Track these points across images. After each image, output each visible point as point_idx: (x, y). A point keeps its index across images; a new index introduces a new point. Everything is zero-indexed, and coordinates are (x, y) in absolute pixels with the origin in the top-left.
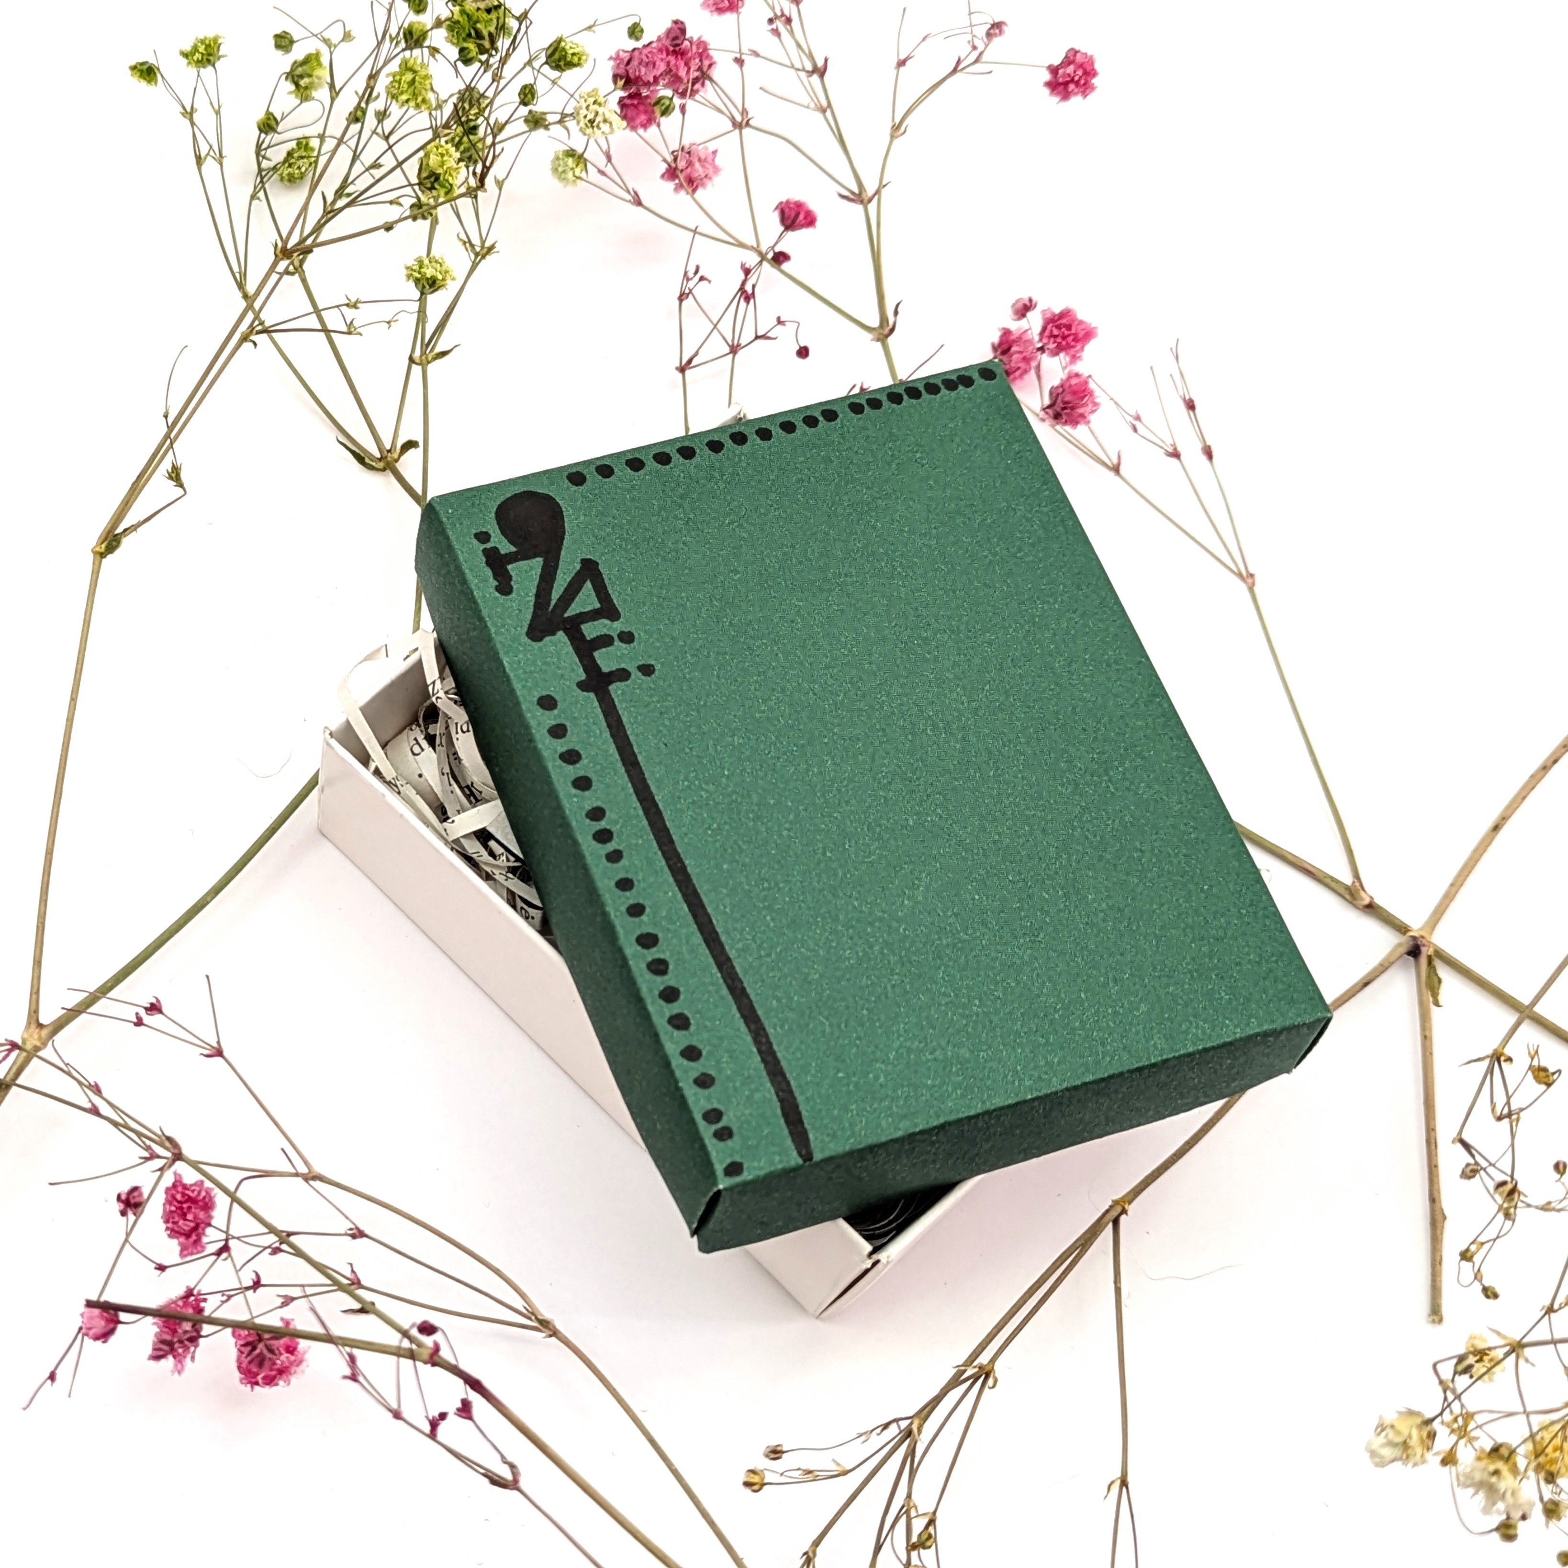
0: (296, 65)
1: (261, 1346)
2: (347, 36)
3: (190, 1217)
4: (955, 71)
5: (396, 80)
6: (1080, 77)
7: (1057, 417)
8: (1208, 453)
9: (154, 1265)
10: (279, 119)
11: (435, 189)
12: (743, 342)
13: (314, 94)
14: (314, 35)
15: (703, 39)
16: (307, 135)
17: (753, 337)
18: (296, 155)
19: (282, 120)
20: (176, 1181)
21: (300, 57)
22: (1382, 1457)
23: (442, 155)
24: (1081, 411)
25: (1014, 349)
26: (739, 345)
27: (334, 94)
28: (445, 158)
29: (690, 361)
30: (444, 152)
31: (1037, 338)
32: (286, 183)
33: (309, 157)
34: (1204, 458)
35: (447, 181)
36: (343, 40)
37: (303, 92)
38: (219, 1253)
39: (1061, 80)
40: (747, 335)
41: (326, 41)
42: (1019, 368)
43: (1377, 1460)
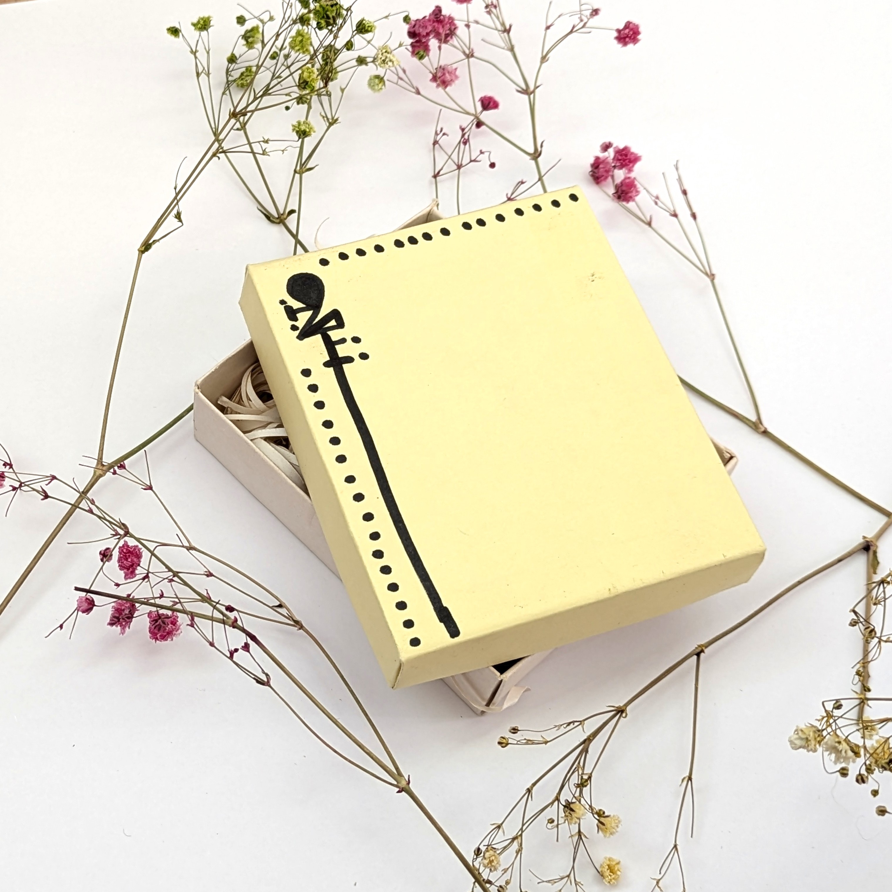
0: (247, 32)
1: (160, 621)
2: (271, 19)
3: (129, 560)
4: (571, 32)
5: (294, 39)
6: (632, 35)
7: (619, 198)
8: (694, 216)
9: (114, 584)
10: (238, 57)
11: (306, 88)
12: (464, 163)
13: (256, 46)
14: (255, 17)
15: (451, 16)
16: (251, 65)
17: (469, 161)
18: (245, 74)
19: (240, 57)
20: (124, 544)
21: (249, 28)
22: (795, 744)
23: (310, 73)
24: (630, 195)
25: (601, 166)
26: (461, 165)
27: (263, 45)
28: (311, 74)
29: (439, 172)
30: (311, 71)
31: (611, 161)
32: (240, 87)
33: (251, 75)
34: (691, 219)
35: (312, 85)
36: (269, 20)
37: (250, 45)
38: (144, 579)
39: (622, 36)
40: (466, 160)
41: (262, 21)
42: (603, 176)
43: (793, 746)
